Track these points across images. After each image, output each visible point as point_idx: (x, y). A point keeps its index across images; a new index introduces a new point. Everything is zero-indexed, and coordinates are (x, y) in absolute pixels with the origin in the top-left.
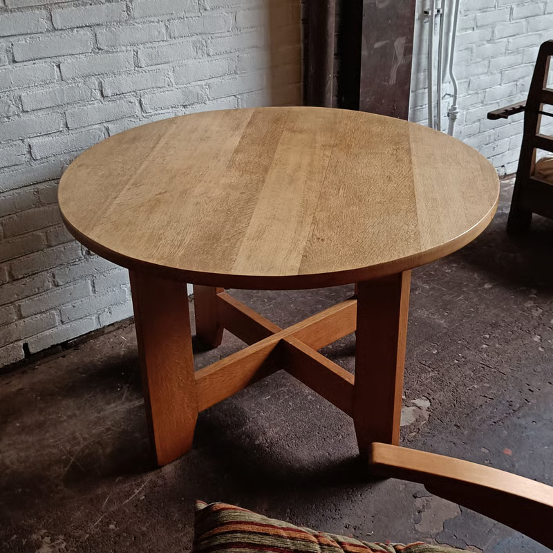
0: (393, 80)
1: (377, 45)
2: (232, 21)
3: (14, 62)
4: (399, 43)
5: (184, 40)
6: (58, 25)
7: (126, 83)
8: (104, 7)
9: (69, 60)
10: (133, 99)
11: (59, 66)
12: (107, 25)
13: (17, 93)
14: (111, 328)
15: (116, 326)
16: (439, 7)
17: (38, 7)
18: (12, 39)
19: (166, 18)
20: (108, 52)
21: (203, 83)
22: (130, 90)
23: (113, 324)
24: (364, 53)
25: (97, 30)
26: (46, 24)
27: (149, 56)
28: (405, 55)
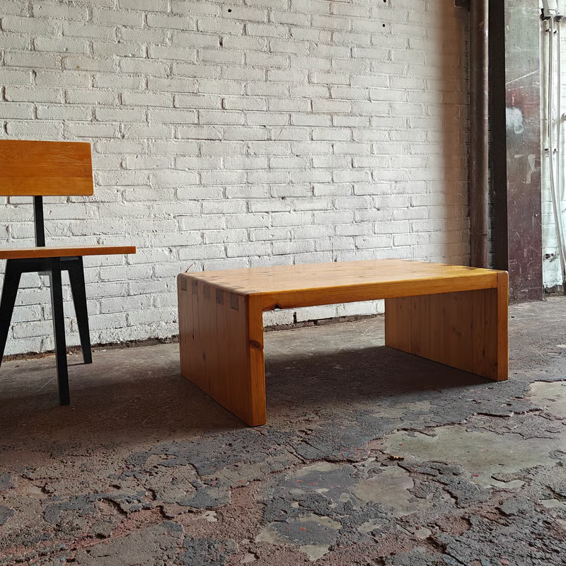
0: (529, 181)
1: (516, 156)
2: (424, 137)
3: (312, 140)
4: (531, 158)
5: (398, 143)
6: (335, 124)
7: (366, 162)
8: (358, 118)
9: (338, 143)
10: (368, 172)
11: (333, 146)
12: (359, 128)
13: (311, 156)
14: (343, 319)
15: (347, 319)
16: (555, 147)
17: (327, 114)
18: (313, 128)
19: (389, 129)
20: (357, 142)
21: (407, 169)
22: (366, 166)
23: (344, 317)
24: (508, 160)
25: (353, 129)
26: (329, 123)
27: (379, 148)
28: (535, 166)
